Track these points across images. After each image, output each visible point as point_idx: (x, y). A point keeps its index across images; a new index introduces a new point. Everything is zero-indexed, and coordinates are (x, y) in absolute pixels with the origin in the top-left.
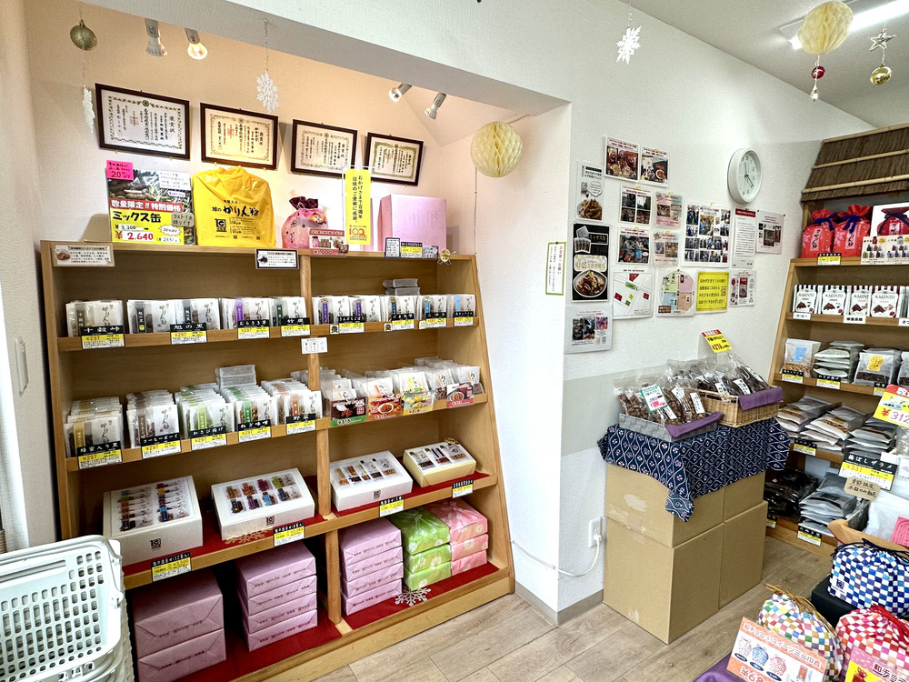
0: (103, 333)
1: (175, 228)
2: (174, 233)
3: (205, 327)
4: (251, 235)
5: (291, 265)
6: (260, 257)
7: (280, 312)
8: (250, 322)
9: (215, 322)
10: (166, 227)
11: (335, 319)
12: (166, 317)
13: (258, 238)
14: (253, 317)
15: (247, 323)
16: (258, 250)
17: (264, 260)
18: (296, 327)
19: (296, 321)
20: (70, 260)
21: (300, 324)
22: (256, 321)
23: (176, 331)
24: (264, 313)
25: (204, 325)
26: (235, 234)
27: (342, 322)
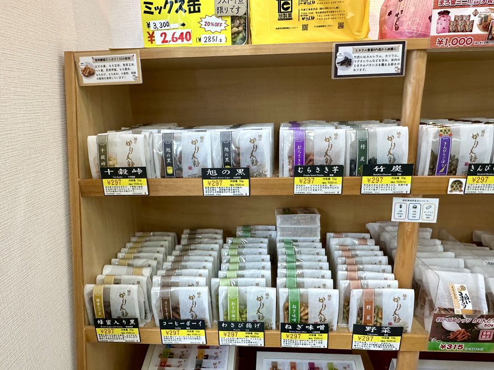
0: (124, 177)
1: (219, 21)
2: (218, 29)
3: (247, 174)
4: (330, 22)
5: (392, 70)
6: (340, 58)
7: (363, 152)
8: (313, 168)
9: (262, 166)
10: (208, 19)
11: (461, 167)
12: (200, 157)
13: (341, 26)
14: (319, 160)
15: (309, 171)
16: (337, 46)
17: (347, 62)
18: (387, 179)
19: (388, 170)
20: (95, 77)
21: (395, 174)
22: (322, 167)
23: (209, 177)
24: (338, 154)
25: (247, 170)
26: (305, 22)
27: (474, 173)
